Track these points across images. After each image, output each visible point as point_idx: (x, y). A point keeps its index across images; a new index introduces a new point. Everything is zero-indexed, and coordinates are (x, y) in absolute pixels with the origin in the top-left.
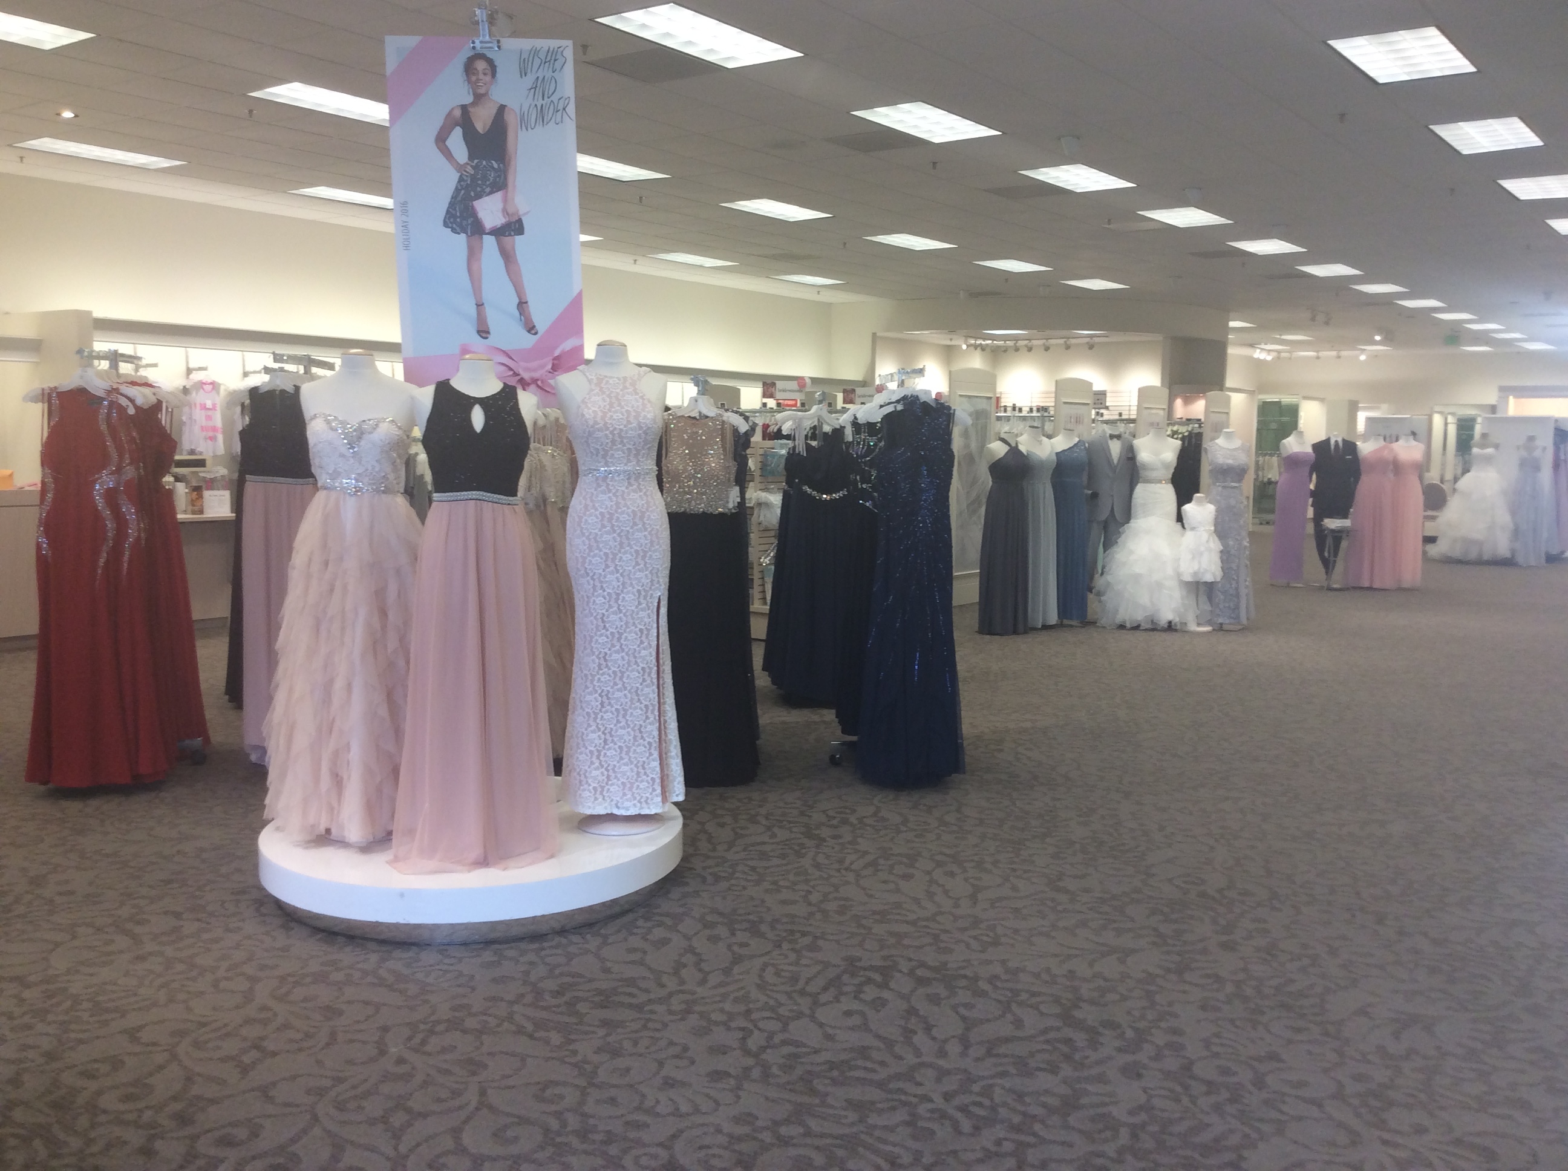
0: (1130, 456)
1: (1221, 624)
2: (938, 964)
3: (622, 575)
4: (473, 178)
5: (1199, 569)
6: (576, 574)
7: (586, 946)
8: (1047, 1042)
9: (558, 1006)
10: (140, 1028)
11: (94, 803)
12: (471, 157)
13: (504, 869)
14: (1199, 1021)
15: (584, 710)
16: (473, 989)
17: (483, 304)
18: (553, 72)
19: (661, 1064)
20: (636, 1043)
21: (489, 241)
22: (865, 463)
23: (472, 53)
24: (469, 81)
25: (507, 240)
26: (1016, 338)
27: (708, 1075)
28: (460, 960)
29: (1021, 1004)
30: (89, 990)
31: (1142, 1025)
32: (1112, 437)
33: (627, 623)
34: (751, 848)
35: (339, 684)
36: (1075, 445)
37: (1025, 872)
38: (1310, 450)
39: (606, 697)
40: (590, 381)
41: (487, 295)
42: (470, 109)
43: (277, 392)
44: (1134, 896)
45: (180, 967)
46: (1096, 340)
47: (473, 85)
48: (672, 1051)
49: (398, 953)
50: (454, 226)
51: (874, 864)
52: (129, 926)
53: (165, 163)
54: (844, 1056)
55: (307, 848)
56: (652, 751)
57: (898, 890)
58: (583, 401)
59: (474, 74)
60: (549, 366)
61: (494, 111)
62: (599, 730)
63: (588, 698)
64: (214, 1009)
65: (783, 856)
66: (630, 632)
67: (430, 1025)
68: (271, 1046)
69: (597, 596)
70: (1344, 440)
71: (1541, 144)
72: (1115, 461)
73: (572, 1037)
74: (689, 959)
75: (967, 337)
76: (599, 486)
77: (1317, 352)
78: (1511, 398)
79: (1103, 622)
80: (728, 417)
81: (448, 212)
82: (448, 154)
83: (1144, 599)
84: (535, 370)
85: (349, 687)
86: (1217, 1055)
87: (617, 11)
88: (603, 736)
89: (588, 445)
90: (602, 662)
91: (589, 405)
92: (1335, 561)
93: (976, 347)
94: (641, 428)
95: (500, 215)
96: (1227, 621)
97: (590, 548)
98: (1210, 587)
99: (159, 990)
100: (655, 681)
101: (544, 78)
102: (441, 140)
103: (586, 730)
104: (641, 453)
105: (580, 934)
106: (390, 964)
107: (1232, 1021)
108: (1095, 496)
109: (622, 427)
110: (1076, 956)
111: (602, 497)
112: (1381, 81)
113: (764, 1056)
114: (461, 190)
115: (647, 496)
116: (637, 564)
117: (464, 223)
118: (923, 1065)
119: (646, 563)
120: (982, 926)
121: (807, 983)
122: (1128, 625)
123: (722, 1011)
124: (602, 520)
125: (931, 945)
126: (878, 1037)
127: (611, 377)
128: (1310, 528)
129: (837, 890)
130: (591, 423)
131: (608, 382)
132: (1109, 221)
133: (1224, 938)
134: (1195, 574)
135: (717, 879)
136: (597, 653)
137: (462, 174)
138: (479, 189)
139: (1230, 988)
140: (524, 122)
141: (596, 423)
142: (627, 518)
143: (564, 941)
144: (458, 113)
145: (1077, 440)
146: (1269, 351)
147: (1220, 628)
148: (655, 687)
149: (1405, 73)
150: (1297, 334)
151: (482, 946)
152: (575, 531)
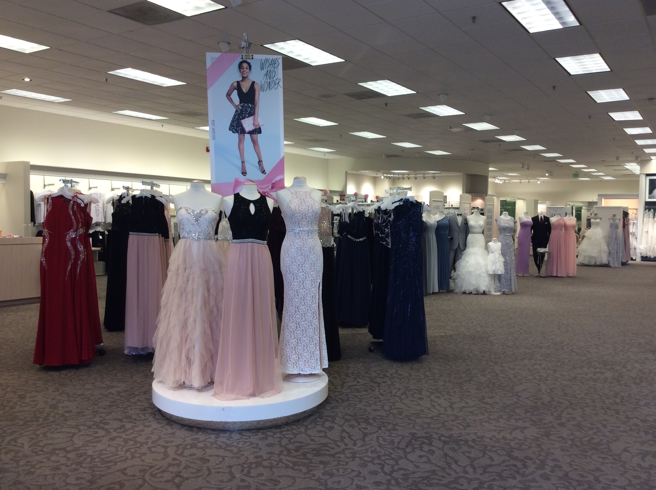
0: (466, 222)
1: (504, 292)
2: (449, 435)
3: (305, 273)
4: (242, 111)
5: (496, 269)
6: (286, 273)
7: (299, 430)
8: (506, 466)
9: (299, 455)
10: (125, 469)
11: (64, 372)
12: (240, 103)
13: (263, 398)
14: (563, 456)
15: (289, 330)
16: (260, 449)
17: (244, 162)
18: (274, 68)
19: (352, 480)
20: (338, 470)
21: (247, 136)
22: (383, 226)
23: (241, 60)
24: (240, 71)
25: (254, 136)
26: (403, 174)
27: (373, 483)
28: (250, 437)
29: (489, 451)
30: (96, 453)
31: (541, 458)
32: (458, 215)
33: (307, 293)
34: (351, 388)
35: (191, 320)
36: (444, 218)
37: (468, 396)
38: (531, 220)
39: (298, 324)
40: (292, 193)
41: (246, 158)
42: (241, 83)
43: (144, 197)
44: (517, 405)
45: (131, 443)
46: (436, 175)
47: (242, 73)
48: (354, 474)
49: (222, 435)
50: (233, 130)
51: (404, 393)
52: (102, 425)
53: (61, 100)
54: (427, 474)
55: (174, 390)
56: (317, 347)
57: (419, 404)
58: (290, 201)
59: (242, 69)
60: (270, 187)
61: (250, 84)
62: (295, 338)
63: (291, 325)
64: (154, 460)
65: (366, 391)
66: (308, 297)
67: (249, 464)
68: (185, 475)
69: (295, 282)
70: (544, 216)
71: (628, 98)
72: (460, 225)
73: (310, 468)
74: (344, 434)
75: (384, 173)
76: (296, 236)
77: (520, 180)
78: (603, 199)
79: (457, 291)
80: (331, 207)
81: (231, 124)
82: (231, 101)
83: (474, 282)
84: (264, 189)
85: (195, 321)
86: (576, 470)
87: (273, 43)
88: (297, 341)
89: (292, 220)
90: (297, 309)
91: (293, 203)
92: (542, 265)
93: (387, 177)
94: (313, 212)
95: (252, 126)
96: (507, 291)
97: (292, 262)
98: (499, 276)
99: (126, 453)
100: (318, 317)
101: (270, 71)
102: (229, 95)
103: (290, 338)
104: (313, 223)
105: (296, 425)
106: (221, 439)
107: (576, 455)
108: (452, 239)
109: (306, 212)
110: (504, 430)
111: (297, 241)
112: (572, 74)
113: (393, 475)
114: (236, 116)
115: (315, 240)
116: (311, 268)
117: (238, 129)
118: (460, 477)
119: (315, 268)
120: (460, 419)
121: (398, 444)
122: (467, 292)
123: (368, 456)
124: (297, 250)
125: (442, 427)
126: (437, 466)
127: (301, 192)
128: (531, 252)
129: (394, 405)
130: (294, 210)
131: (299, 193)
132: (451, 127)
133: (559, 421)
134: (494, 271)
135: (343, 401)
136: (294, 306)
137: (237, 109)
138: (244, 115)
139: (570, 442)
140: (262, 89)
141: (296, 210)
142: (308, 249)
143: (290, 428)
144: (236, 84)
145: (445, 216)
146: (501, 180)
147: (504, 293)
148: (318, 320)
149: (583, 71)
150: (513, 173)
151: (256, 431)
152: (286, 255)
